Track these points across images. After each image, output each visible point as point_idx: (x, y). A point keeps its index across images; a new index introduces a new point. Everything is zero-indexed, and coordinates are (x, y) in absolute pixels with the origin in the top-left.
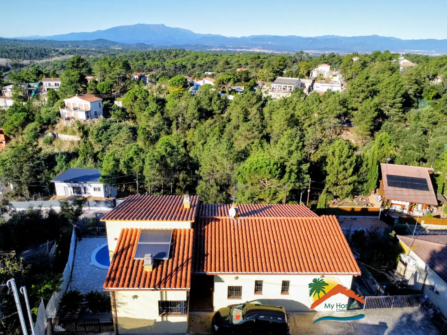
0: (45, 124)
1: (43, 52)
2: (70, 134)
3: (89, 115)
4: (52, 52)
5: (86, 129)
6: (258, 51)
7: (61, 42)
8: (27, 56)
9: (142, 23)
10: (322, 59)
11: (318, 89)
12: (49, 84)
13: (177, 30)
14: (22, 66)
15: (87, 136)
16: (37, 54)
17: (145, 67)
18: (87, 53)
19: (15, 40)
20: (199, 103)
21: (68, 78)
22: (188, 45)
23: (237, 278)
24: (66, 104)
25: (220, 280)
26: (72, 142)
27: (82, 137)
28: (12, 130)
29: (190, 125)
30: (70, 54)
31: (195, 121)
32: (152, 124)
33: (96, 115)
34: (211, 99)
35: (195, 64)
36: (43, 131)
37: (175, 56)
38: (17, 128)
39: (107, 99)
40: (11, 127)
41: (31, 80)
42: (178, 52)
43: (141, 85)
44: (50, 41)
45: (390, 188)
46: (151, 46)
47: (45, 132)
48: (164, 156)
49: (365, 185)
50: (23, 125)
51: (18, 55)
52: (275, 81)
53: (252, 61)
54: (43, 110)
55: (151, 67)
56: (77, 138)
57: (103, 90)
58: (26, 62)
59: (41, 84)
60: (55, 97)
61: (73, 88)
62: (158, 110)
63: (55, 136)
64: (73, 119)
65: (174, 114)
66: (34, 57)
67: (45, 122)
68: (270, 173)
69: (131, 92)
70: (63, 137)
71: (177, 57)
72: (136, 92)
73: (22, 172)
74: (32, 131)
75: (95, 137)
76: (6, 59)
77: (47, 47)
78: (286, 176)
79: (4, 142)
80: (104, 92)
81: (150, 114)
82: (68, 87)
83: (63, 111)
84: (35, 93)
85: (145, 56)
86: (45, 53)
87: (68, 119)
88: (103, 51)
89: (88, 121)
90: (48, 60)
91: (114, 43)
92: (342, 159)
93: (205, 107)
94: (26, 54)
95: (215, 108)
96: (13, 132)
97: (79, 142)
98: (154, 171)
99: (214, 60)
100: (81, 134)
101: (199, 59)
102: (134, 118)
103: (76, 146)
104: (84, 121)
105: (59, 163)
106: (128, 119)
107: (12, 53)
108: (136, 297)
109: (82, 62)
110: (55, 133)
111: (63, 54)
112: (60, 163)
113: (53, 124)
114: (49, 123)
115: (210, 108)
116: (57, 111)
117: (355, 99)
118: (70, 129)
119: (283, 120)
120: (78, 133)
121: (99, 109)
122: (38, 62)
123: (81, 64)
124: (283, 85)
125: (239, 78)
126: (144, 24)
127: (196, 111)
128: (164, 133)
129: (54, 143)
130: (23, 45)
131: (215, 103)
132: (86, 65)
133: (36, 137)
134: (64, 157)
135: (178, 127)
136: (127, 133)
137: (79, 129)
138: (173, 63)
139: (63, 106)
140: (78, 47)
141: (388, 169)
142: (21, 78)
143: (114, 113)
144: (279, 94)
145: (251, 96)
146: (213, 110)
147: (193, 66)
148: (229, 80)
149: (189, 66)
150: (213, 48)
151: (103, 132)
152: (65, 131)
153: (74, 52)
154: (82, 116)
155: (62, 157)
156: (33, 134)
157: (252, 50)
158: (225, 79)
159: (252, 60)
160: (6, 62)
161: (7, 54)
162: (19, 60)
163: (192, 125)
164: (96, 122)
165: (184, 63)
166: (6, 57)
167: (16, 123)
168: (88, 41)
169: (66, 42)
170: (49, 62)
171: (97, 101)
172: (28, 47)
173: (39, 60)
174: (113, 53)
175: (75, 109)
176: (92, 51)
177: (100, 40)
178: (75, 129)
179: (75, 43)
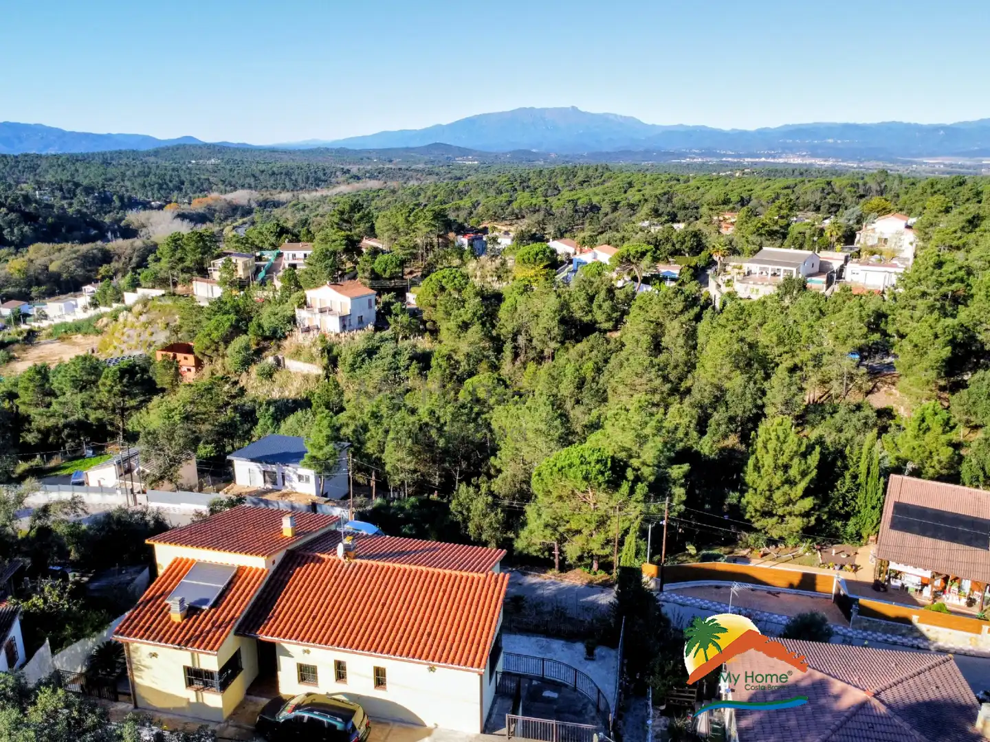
0: (266, 338)
1: (320, 174)
2: (305, 362)
3: (347, 323)
4: (338, 173)
5: (335, 352)
6: (798, 161)
8: (288, 184)
9: (528, 106)
10: (929, 191)
11: (855, 278)
12: (294, 256)
13: (605, 118)
14: (277, 205)
15: (336, 366)
16: (308, 178)
17: (510, 209)
18: (404, 176)
19: (273, 150)
20: (565, 305)
21: (324, 246)
22: (626, 153)
23: (308, 652)
24: (308, 300)
25: (287, 654)
26: (306, 378)
27: (325, 368)
28: (208, 348)
29: (542, 352)
30: (372, 177)
31: (553, 345)
32: (464, 347)
33: (361, 323)
34: (591, 299)
35: (618, 203)
36: (259, 352)
37: (582, 183)
38: (217, 343)
39: (388, 291)
40: (207, 341)
41: (266, 245)
42: (590, 173)
43: (466, 260)
45: (896, 534)
46: (545, 156)
47: (264, 355)
48: (427, 424)
49: (852, 521)
50: (227, 340)
51: (272, 182)
52: (757, 257)
53: (712, 209)
54: (266, 311)
55: (521, 209)
56: (316, 370)
57: (385, 271)
58: (284, 196)
59: (280, 255)
60: (295, 282)
61: (326, 267)
62: (476, 319)
63: (278, 362)
64: (315, 331)
65: (510, 329)
66: (302, 185)
67: (267, 334)
68: (586, 478)
69: (434, 279)
70: (293, 365)
71: (585, 185)
72: (444, 277)
73: (173, 438)
74: (239, 352)
75: (348, 369)
76: (249, 191)
77: (331, 164)
78: (625, 487)
79: (193, 370)
80: (387, 275)
81: (459, 327)
82: (318, 265)
83: (301, 314)
84: (267, 272)
85: (516, 185)
86: (323, 178)
87: (308, 330)
88: (436, 170)
89: (342, 335)
90: (325, 192)
91: (465, 152)
92: (783, 460)
93: (578, 314)
94: (287, 180)
95: (600, 316)
96: (208, 352)
97: (318, 378)
98: (402, 454)
99: (665, 194)
100: (326, 361)
101: (631, 192)
102: (434, 332)
103: (312, 386)
104: (337, 335)
105: (261, 422)
106: (421, 333)
107: (262, 178)
108: (154, 655)
109: (359, 211)
110: (280, 357)
111: (359, 178)
112: (263, 420)
113: (279, 339)
114: (275, 337)
115: (589, 317)
116: (289, 313)
117: (907, 313)
118: (307, 349)
119: (720, 355)
120: (318, 360)
121: (367, 311)
122: (306, 196)
123: (357, 216)
124: (770, 267)
125: (677, 246)
126: (532, 109)
127: (555, 323)
128: (486, 367)
129: (276, 376)
130: (286, 162)
131: (600, 307)
132: (368, 217)
133: (246, 363)
134: (272, 409)
135: (516, 356)
136: (384, 370)
137: (323, 351)
138: (569, 201)
139: (303, 304)
140: (391, 161)
141: (905, 490)
142: (250, 241)
143: (396, 321)
144: (756, 287)
145: (672, 296)
146: (596, 322)
147: (615, 207)
148: (643, 254)
149: (606, 208)
150: (686, 158)
151: (363, 360)
152: (297, 354)
153: (379, 173)
154: (332, 325)
155: (267, 410)
156: (240, 357)
157: (781, 161)
158: (632, 252)
159: (711, 206)
160: (248, 197)
161: (252, 181)
162: (273, 192)
163: (546, 353)
164: (357, 338)
165: (595, 200)
166: (250, 187)
167: (215, 335)
169: (368, 151)
170: (327, 196)
171: (365, 296)
172: (294, 164)
173: (309, 191)
174: (458, 175)
175: (322, 311)
176: (417, 171)
177: (437, 146)
178: (315, 351)
179: (387, 154)
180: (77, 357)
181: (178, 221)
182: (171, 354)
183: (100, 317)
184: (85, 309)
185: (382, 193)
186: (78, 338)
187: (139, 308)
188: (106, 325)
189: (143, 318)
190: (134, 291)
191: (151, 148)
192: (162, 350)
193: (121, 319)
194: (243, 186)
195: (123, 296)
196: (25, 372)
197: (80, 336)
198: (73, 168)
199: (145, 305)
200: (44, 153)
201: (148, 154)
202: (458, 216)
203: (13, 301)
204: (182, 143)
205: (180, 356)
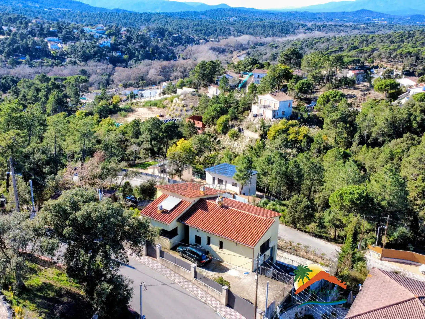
1: (290, 27)
2: (252, 132)
3: (276, 114)
4: (300, 27)
7: (314, 14)
8: (271, 32)
12: (258, 76)
14: (263, 44)
15: (266, 135)
16: (282, 29)
18: (338, 29)
24: (259, 100)
26: (251, 140)
27: (261, 136)
28: (209, 120)
30: (319, 30)
33: (284, 115)
38: (213, 117)
40: (208, 116)
44: (302, 13)
50: (218, 117)
51: (262, 31)
58: (267, 40)
59: (252, 75)
63: (240, 130)
64: (260, 117)
66: (278, 34)
70: (247, 133)
74: (222, 124)
75: (272, 138)
76: (249, 36)
77: (296, 21)
79: (201, 129)
83: (254, 107)
84: (244, 84)
86: (291, 29)
87: (256, 116)
89: (273, 120)
91: (379, 15)
96: (209, 122)
97: (256, 140)
100: (262, 132)
103: (253, 144)
104: (270, 120)
110: (241, 128)
111: (311, 30)
118: (254, 125)
120: (258, 131)
121: (288, 109)
122: (280, 40)
130: (273, 19)
137: (261, 127)
140: (332, 20)
152: (249, 128)
153: (324, 27)
156: (222, 126)
160: (248, 39)
161: (252, 30)
164: (279, 123)
166: (250, 34)
167: (213, 114)
168: (347, 13)
170: (290, 40)
171: (288, 101)
172: (277, 21)
173: (281, 37)
174: (372, 30)
175: (265, 107)
176: (346, 26)
177: (363, 11)
178: (258, 126)
179: (330, 16)
180: (151, 118)
181: (211, 51)
182: (192, 121)
183: (166, 99)
184: (160, 95)
185: (322, 40)
186: (155, 109)
187: (182, 97)
188: (168, 104)
189: (183, 102)
190: (182, 88)
191: (203, 10)
192: (189, 118)
193: (174, 101)
194: (247, 34)
195: (176, 90)
196: (131, 122)
197: (156, 107)
198: (166, 20)
199: (185, 96)
200: (153, 12)
201: (202, 13)
202: (361, 57)
203: (131, 88)
204: (220, 7)
205: (196, 122)
